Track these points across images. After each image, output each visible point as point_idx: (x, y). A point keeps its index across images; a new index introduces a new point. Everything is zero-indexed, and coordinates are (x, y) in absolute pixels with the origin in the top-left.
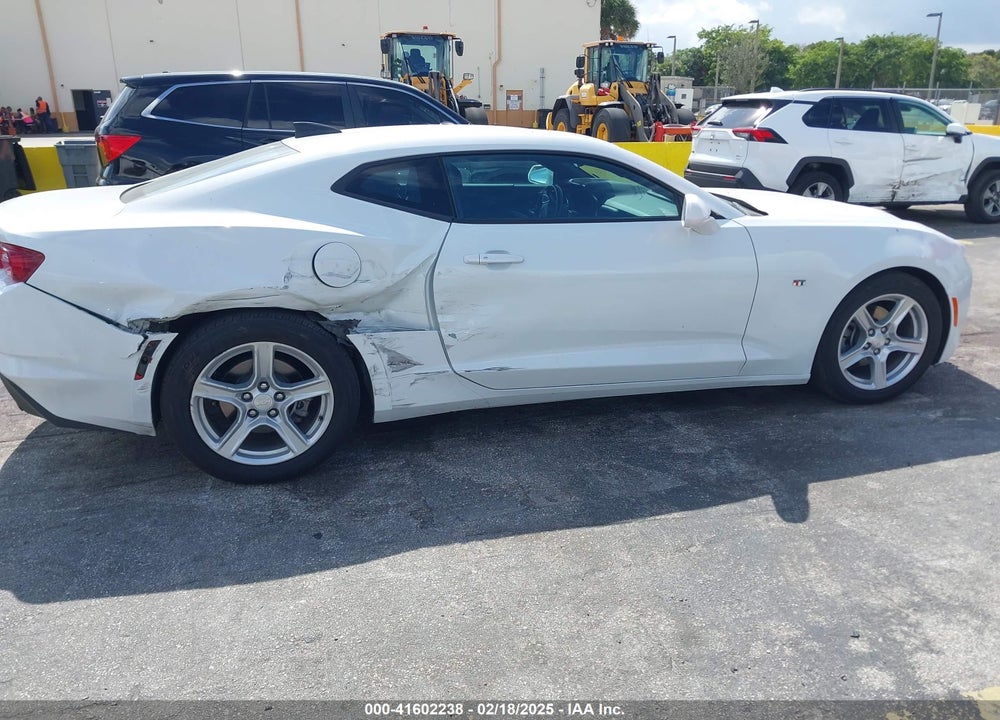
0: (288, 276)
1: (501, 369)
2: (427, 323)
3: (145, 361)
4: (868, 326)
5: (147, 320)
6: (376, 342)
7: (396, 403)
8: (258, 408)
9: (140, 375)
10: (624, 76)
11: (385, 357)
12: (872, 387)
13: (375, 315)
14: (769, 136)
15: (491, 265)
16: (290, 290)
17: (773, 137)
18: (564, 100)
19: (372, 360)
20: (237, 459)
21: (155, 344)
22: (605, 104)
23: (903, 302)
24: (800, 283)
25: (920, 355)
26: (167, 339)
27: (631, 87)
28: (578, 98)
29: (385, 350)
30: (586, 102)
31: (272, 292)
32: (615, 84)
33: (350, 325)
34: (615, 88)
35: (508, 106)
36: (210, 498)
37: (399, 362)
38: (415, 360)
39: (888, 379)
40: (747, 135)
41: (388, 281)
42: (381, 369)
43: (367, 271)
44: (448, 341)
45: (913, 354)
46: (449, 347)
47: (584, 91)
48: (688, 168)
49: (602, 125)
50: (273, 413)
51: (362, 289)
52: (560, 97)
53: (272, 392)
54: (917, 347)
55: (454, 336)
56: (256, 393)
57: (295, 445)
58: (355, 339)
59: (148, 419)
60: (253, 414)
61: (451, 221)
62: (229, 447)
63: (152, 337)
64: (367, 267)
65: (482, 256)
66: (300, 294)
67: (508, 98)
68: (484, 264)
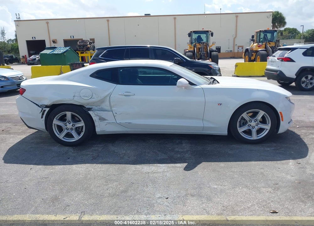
0: (74, 96)
1: (129, 123)
2: (110, 110)
3: (43, 114)
4: (249, 119)
5: (44, 105)
6: (96, 114)
7: (102, 130)
8: (69, 128)
9: (42, 117)
10: (268, 40)
11: (98, 117)
12: (252, 139)
13: (98, 107)
14: (289, 60)
15: (125, 95)
16: (74, 99)
17: (290, 60)
18: (248, 49)
19: (95, 118)
20: (63, 139)
21: (45, 111)
22: (260, 50)
23: (260, 112)
24: (220, 105)
25: (269, 130)
26: (47, 109)
27: (270, 44)
28: (252, 48)
29: (98, 116)
30: (255, 49)
31: (69, 100)
32: (264, 43)
33: (90, 109)
34: (264, 45)
35: (238, 51)
36: (57, 148)
37: (102, 119)
38: (106, 119)
39: (257, 137)
40: (281, 60)
41: (99, 99)
42: (97, 120)
43: (94, 96)
44: (115, 115)
45: (267, 129)
46: (115, 116)
47: (254, 46)
48: (266, 70)
49: (258, 57)
50: (72, 129)
51: (92, 100)
52: (247, 48)
53: (71, 124)
54: (268, 127)
55: (116, 113)
56: (68, 124)
57: (76, 138)
58: (90, 112)
59: (44, 128)
60: (67, 129)
61: (117, 84)
62: (61, 136)
63: (44, 109)
64: (94, 95)
65: (123, 93)
66: (77, 101)
67: (238, 48)
68: (123, 95)
